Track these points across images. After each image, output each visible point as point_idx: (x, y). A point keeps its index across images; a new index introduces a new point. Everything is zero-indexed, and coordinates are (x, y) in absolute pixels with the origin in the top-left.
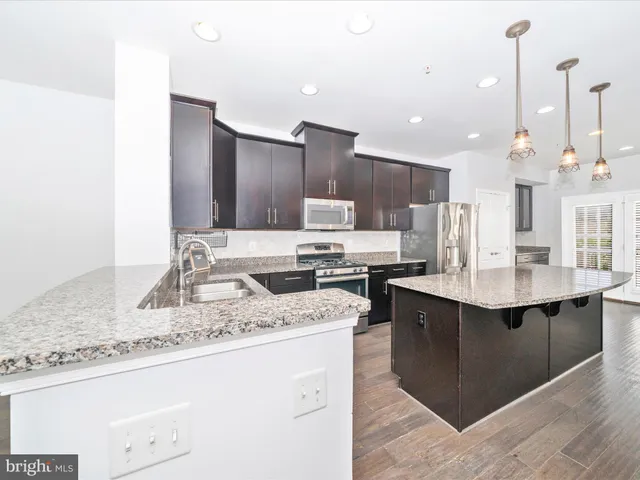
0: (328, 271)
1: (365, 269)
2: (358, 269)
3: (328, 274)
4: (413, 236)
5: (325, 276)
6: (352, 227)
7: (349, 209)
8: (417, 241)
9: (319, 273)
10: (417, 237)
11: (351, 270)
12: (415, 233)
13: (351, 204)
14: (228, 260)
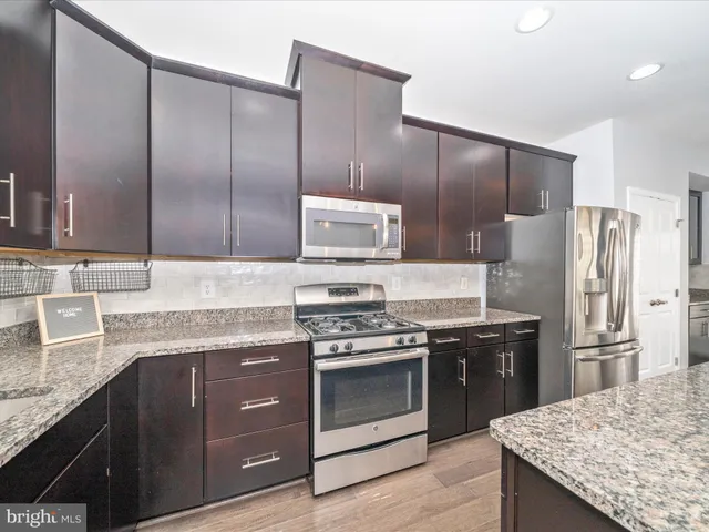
0: (341, 345)
1: (422, 338)
2: (406, 338)
3: (341, 350)
4: (511, 274)
5: (334, 355)
6: (397, 254)
7: (392, 221)
8: (519, 283)
9: (321, 348)
10: (517, 274)
11: (390, 341)
12: (514, 266)
13: (396, 210)
14: (153, 315)
